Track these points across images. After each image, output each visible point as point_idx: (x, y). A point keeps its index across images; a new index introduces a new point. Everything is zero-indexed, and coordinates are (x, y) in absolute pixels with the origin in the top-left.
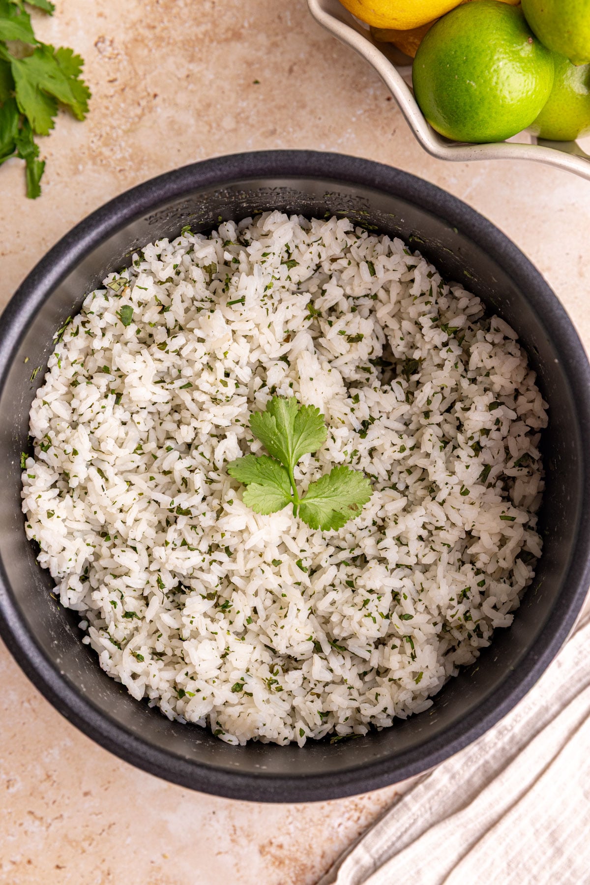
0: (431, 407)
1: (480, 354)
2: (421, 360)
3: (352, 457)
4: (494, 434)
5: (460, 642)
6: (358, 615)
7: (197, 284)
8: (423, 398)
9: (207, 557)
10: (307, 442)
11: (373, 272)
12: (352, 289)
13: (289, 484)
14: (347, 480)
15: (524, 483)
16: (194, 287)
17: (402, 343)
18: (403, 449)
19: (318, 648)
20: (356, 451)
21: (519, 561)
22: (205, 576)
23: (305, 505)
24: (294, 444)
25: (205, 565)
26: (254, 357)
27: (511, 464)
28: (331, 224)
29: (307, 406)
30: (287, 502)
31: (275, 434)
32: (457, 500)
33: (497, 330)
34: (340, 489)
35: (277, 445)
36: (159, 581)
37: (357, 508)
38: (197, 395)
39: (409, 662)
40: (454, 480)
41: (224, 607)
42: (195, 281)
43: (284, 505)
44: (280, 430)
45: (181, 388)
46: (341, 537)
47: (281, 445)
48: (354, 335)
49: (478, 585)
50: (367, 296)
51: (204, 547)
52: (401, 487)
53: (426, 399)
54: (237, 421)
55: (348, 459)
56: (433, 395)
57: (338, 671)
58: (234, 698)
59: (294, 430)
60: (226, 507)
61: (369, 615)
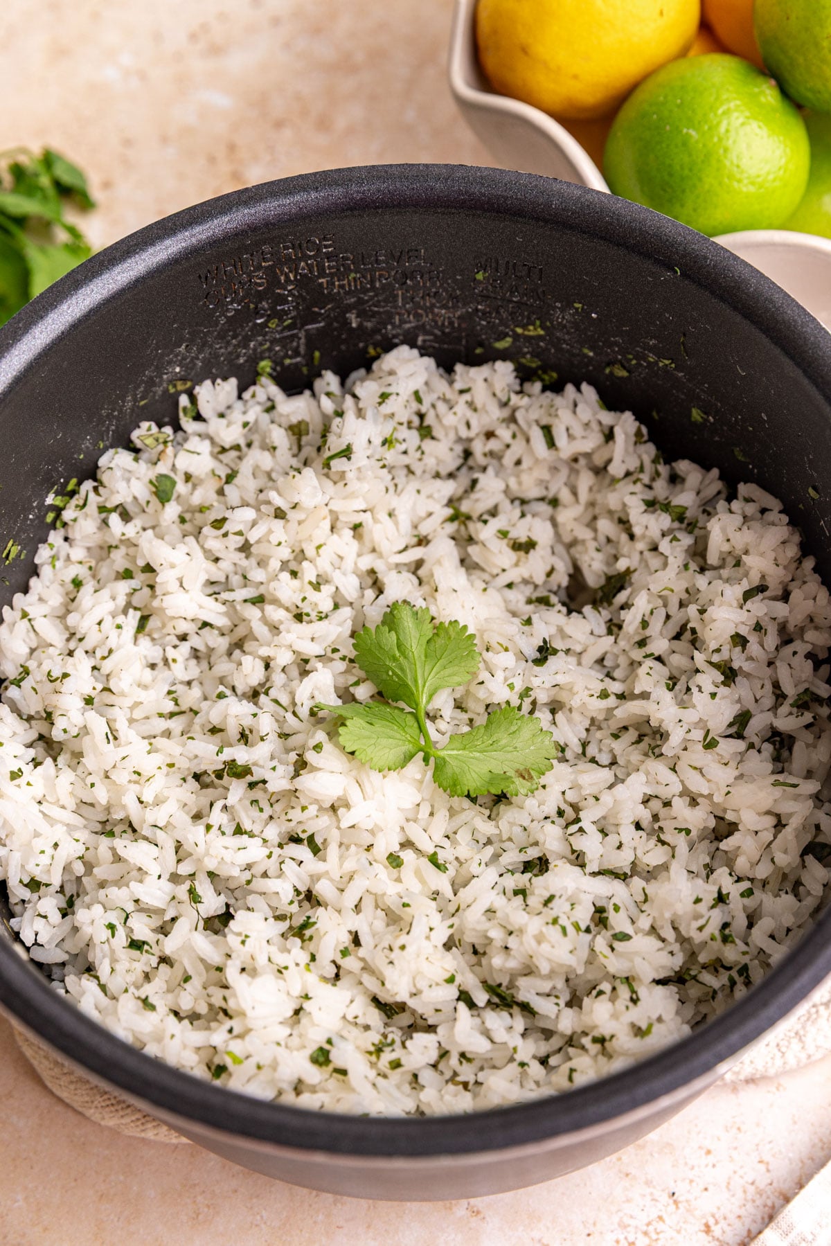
0: (648, 632)
1: (723, 530)
2: (629, 571)
3: (521, 697)
4: (753, 647)
5: (715, 992)
6: (534, 925)
7: (278, 452)
8: (635, 618)
9: (277, 851)
10: (447, 672)
11: (551, 443)
12: (520, 483)
13: (418, 731)
14: (513, 728)
15: (808, 746)
16: (274, 456)
17: (599, 556)
18: (604, 695)
19: (465, 997)
20: (528, 689)
21: (810, 859)
22: (272, 885)
23: (444, 759)
24: (426, 674)
25: (272, 865)
26: (366, 563)
27: (784, 709)
28: (484, 371)
29: (447, 624)
30: (413, 751)
31: (394, 659)
32: (698, 755)
33: (748, 500)
34: (503, 742)
35: (398, 676)
36: (192, 891)
37: (532, 778)
38: (271, 611)
39: (627, 1008)
40: (691, 716)
41: (301, 931)
42: (274, 448)
43: (408, 758)
44: (403, 653)
45: (245, 601)
46: (505, 837)
47: (406, 675)
48: (523, 539)
49: (742, 895)
50: (542, 499)
51: (273, 833)
52: (604, 759)
53: (639, 619)
54: (335, 650)
55: (515, 702)
56: (652, 613)
57: (500, 1035)
58: (313, 1075)
59: (426, 656)
60: (310, 756)
61: (555, 921)
